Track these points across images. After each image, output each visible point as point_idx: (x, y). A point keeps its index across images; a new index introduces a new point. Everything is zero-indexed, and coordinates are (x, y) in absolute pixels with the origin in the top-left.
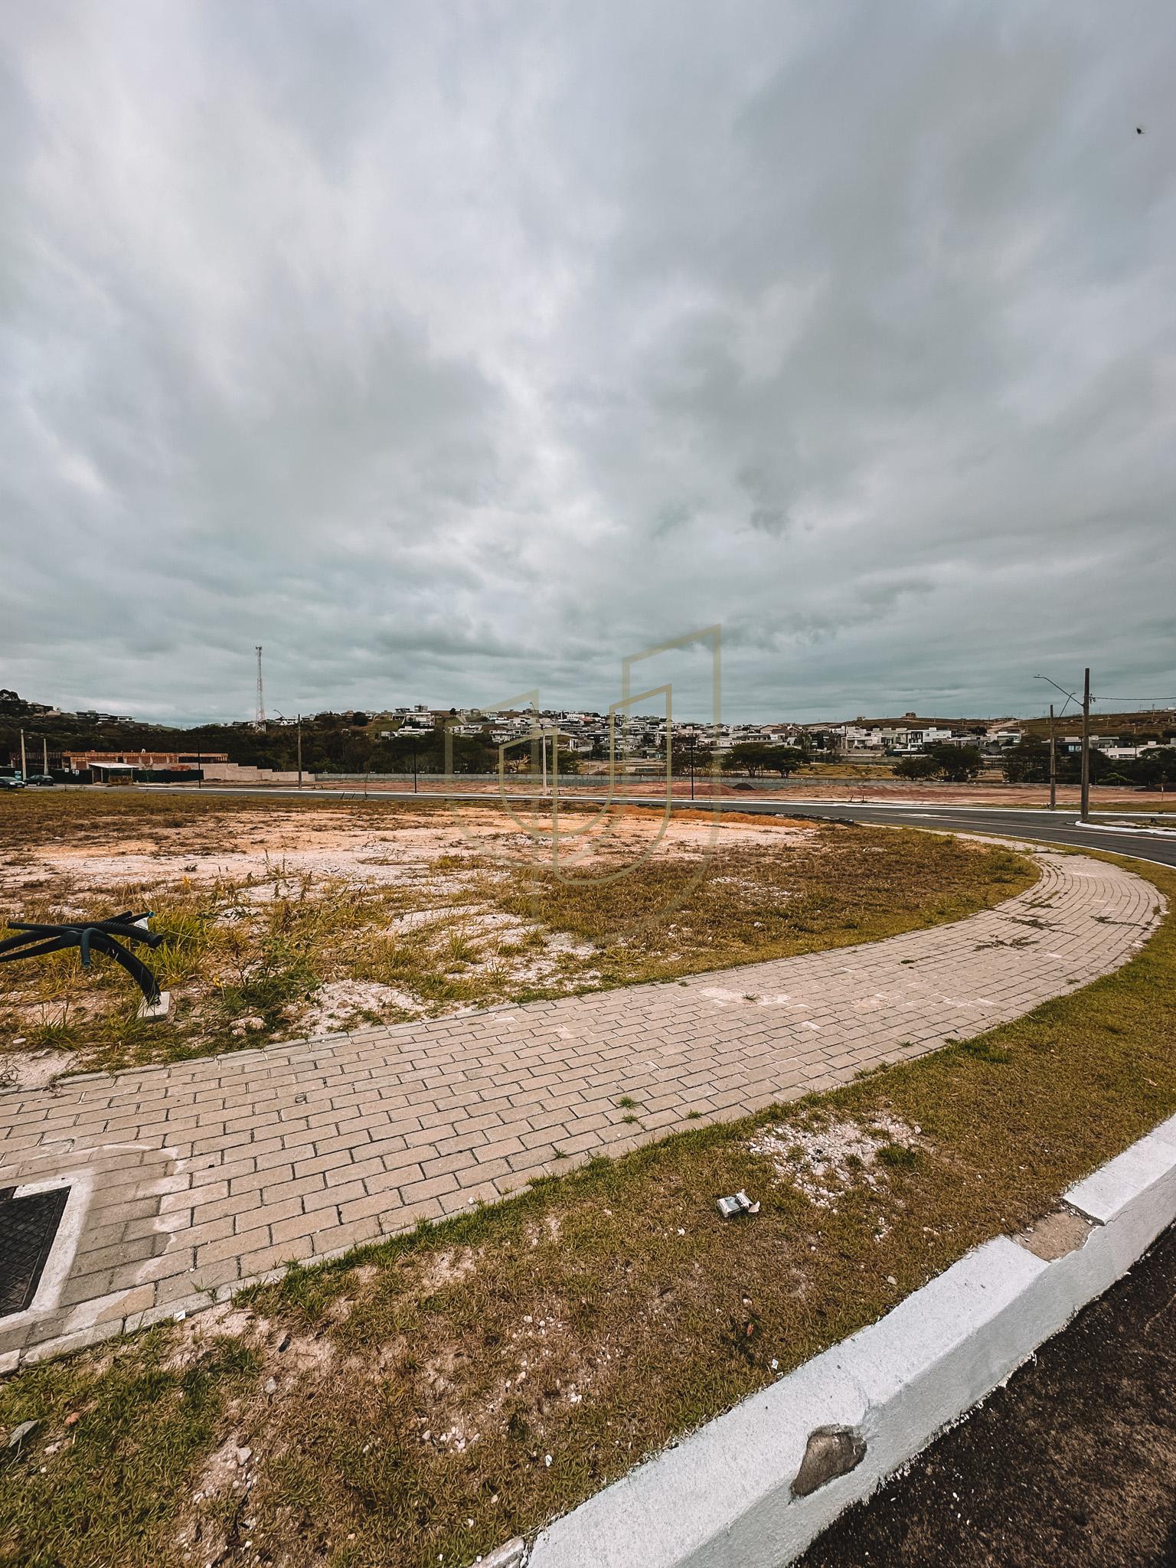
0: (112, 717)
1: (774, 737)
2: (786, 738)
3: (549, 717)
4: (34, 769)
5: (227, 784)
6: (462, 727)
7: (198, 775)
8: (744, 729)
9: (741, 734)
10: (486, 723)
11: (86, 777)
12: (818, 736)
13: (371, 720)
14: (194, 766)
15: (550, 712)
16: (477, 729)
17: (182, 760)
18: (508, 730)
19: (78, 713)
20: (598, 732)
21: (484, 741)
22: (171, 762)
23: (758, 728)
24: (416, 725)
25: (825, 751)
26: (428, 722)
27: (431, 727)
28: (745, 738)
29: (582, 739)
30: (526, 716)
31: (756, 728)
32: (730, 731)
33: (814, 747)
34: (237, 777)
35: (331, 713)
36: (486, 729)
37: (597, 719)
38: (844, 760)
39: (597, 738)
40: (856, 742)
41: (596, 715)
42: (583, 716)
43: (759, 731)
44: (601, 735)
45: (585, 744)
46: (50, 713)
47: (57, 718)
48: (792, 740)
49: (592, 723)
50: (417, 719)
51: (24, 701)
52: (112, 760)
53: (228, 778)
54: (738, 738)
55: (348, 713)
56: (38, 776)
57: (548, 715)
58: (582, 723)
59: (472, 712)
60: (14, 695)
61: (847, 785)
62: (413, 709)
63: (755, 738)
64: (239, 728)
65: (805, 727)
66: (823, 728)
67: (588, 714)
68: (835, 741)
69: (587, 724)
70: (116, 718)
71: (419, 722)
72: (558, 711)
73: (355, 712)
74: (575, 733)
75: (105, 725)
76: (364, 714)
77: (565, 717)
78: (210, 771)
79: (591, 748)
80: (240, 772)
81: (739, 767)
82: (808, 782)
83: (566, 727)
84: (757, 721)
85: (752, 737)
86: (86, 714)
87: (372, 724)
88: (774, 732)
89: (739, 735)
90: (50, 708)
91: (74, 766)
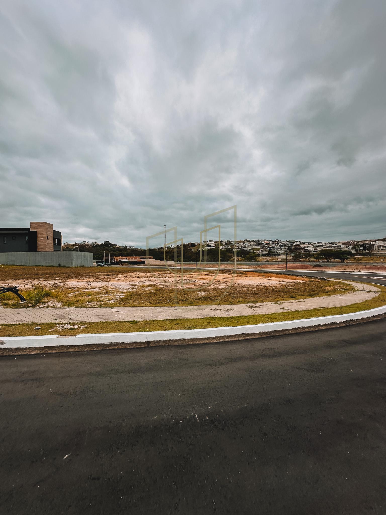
0: (130, 247)
1: (342, 246)
2: (348, 246)
3: (253, 242)
4: (107, 261)
5: (152, 265)
6: (224, 246)
7: (144, 263)
8: (330, 244)
9: (329, 245)
10: (231, 245)
11: (117, 263)
12: (363, 246)
13: (196, 245)
14: (143, 260)
15: (254, 240)
16: (229, 247)
17: (141, 258)
18: (239, 247)
19: (123, 246)
20: (270, 247)
21: (230, 251)
22: (138, 259)
23: (336, 243)
24: (209, 246)
25: (367, 251)
26: (213, 245)
27: (214, 247)
28: (330, 247)
29: (265, 249)
30: (245, 242)
31: (335, 243)
32: (324, 244)
33: (361, 250)
34: (154, 263)
35: (185, 244)
36: (232, 247)
37: (270, 242)
38: (374, 255)
39: (270, 249)
40: (382, 248)
41: (270, 241)
42: (265, 241)
43: (336, 244)
44: (272, 248)
45: (266, 251)
46: (116, 246)
47: (118, 247)
48: (350, 247)
49: (269, 243)
50: (210, 244)
51: (111, 244)
52: (124, 259)
53: (152, 263)
54: (327, 247)
55: (190, 243)
56: (107, 263)
57: (253, 241)
58: (265, 243)
59: (227, 241)
60: (109, 242)
61: (365, 265)
62: (209, 241)
63: (334, 247)
64: (160, 249)
65: (358, 242)
66: (367, 242)
67: (267, 240)
68: (371, 247)
69: (267, 244)
70: (131, 247)
71: (210, 245)
72: (257, 240)
73: (192, 243)
74: (262, 247)
75: (129, 249)
76: (194, 243)
77: (259, 242)
78: (147, 261)
79: (268, 252)
80: (155, 262)
81: (323, 258)
82: (349, 264)
83: (259, 245)
84: (337, 240)
85: (332, 247)
86: (124, 246)
87: (196, 247)
88: (343, 244)
89: (327, 246)
90: (117, 245)
91: (116, 260)
